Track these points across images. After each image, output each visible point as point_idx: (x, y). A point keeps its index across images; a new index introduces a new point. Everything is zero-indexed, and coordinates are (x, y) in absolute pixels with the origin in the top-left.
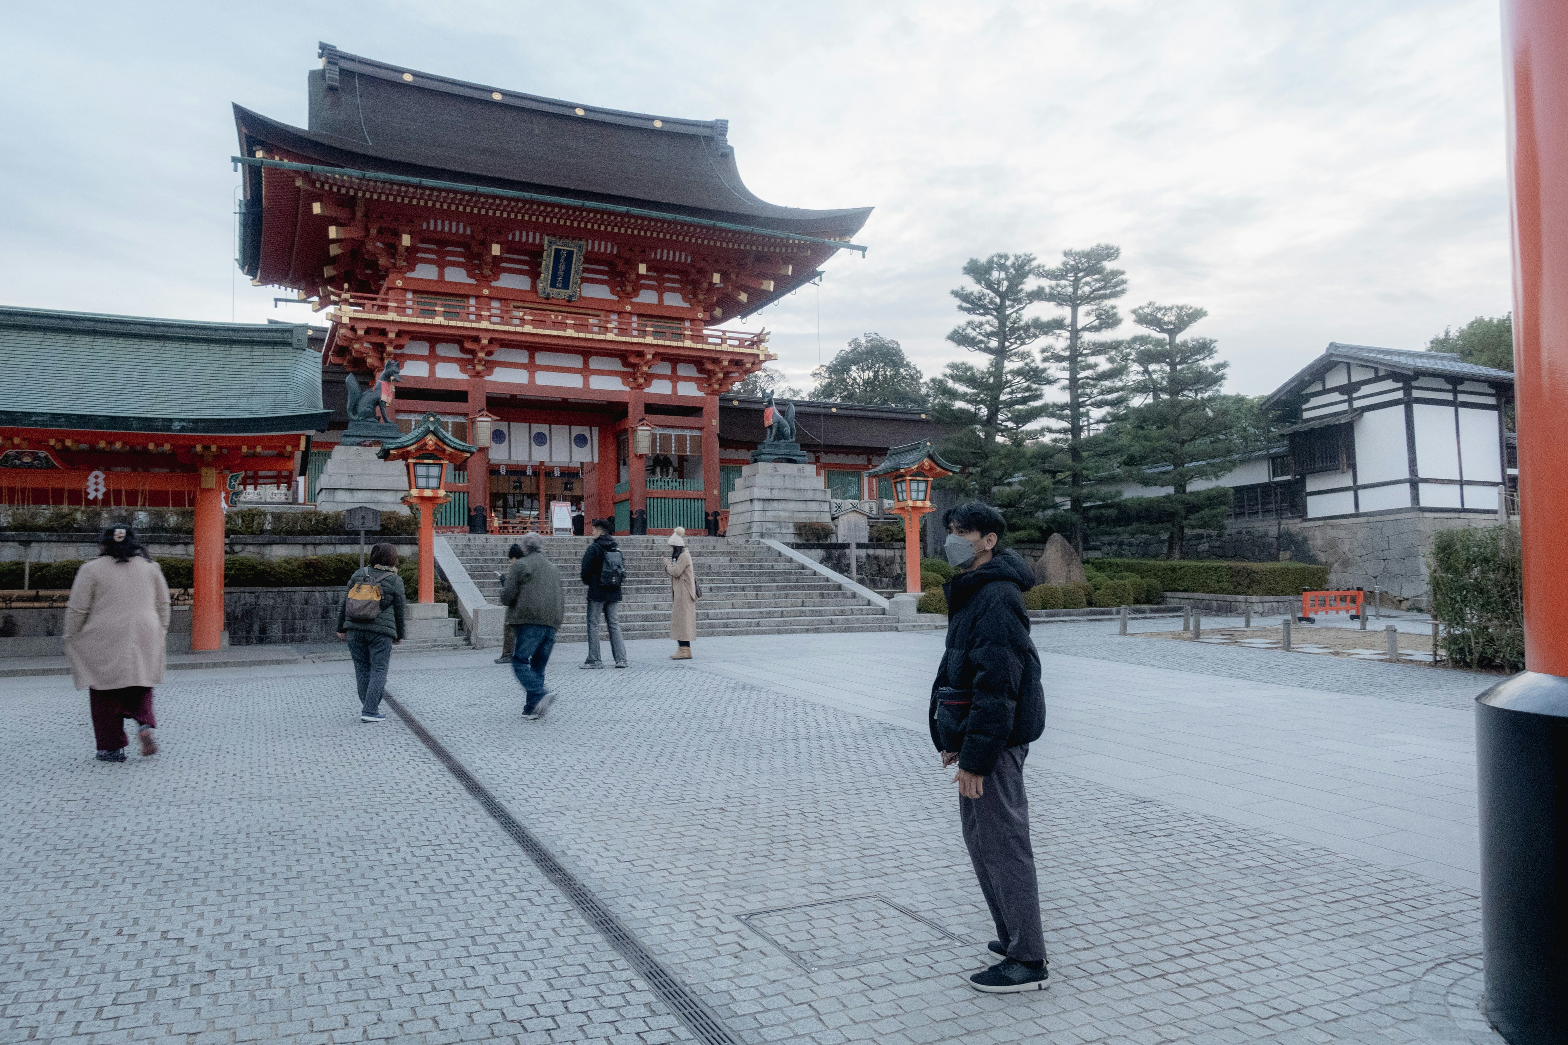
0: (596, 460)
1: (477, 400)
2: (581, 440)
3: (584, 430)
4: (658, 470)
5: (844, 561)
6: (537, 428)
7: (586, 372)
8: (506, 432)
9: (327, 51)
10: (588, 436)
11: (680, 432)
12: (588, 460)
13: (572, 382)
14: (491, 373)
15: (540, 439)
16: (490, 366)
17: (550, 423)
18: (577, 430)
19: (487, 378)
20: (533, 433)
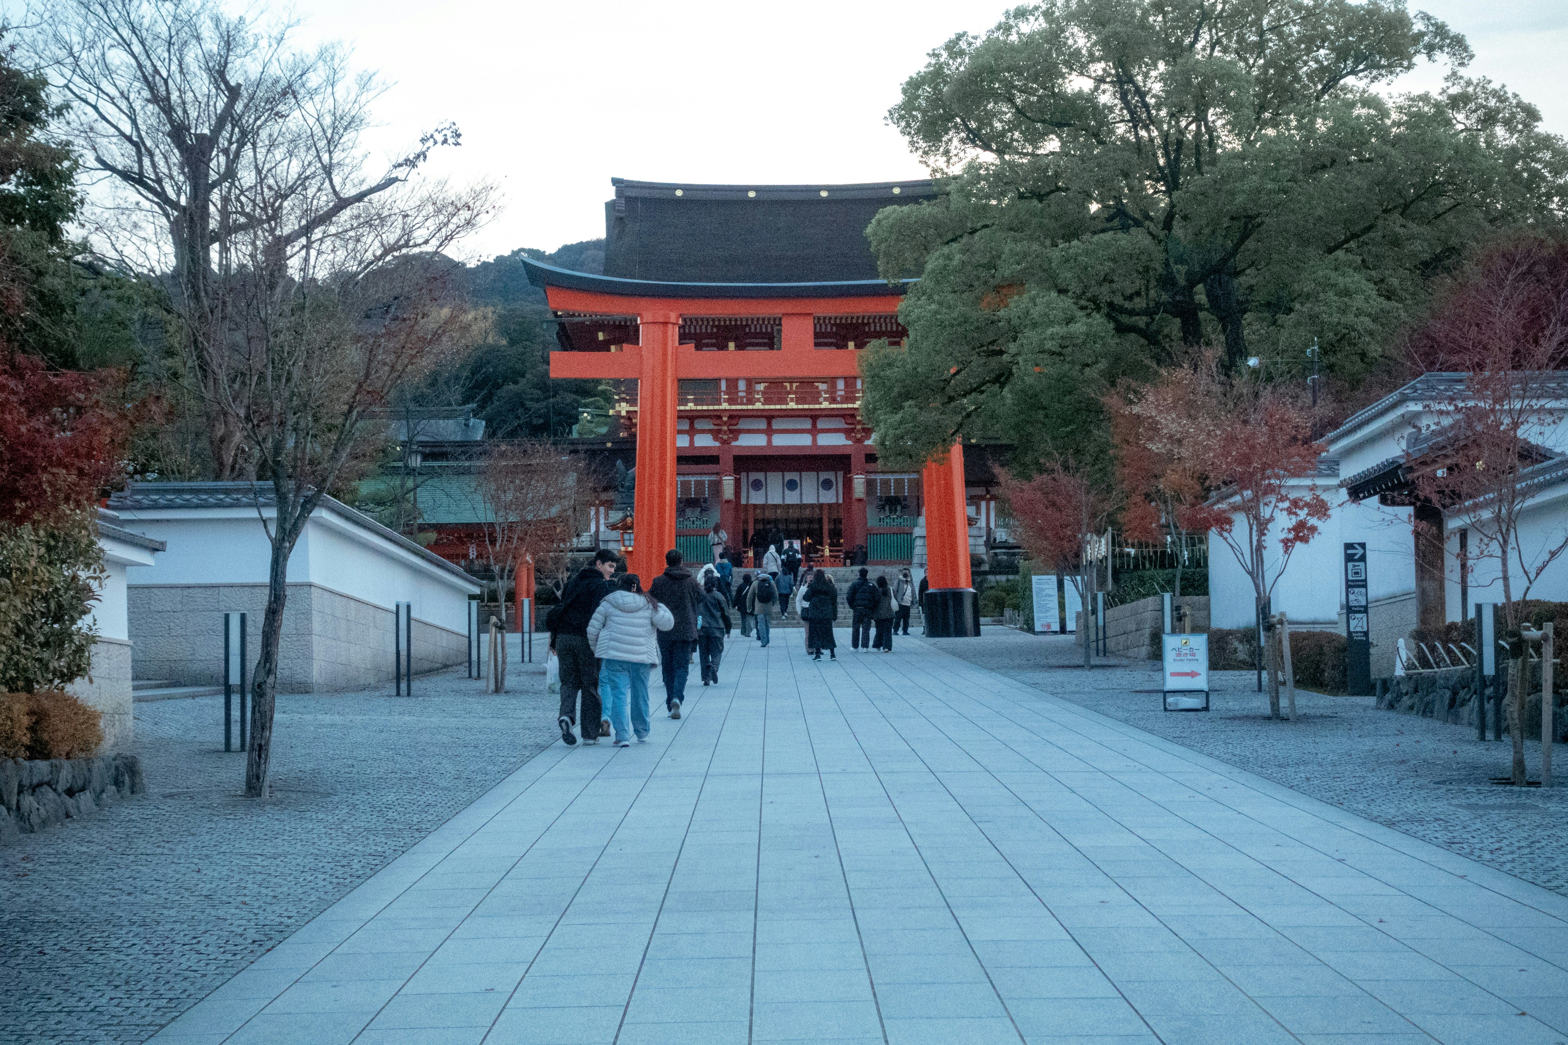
0: (841, 501)
1: (727, 462)
2: (827, 485)
3: (830, 475)
4: (887, 508)
5: (1027, 594)
6: (789, 476)
7: (814, 431)
8: (763, 480)
9: (616, 182)
10: (833, 480)
11: (898, 476)
12: (834, 501)
13: (804, 441)
14: (736, 439)
15: (792, 485)
16: (736, 433)
17: (800, 470)
18: (824, 476)
19: (734, 444)
20: (786, 480)
